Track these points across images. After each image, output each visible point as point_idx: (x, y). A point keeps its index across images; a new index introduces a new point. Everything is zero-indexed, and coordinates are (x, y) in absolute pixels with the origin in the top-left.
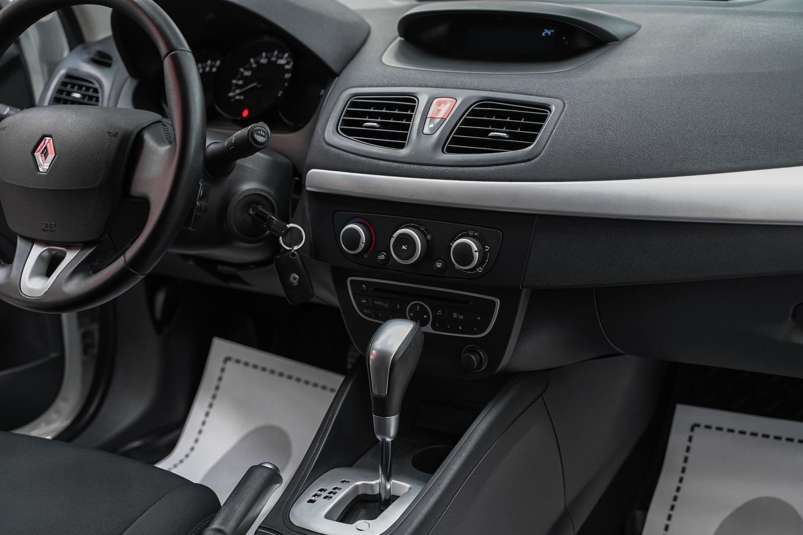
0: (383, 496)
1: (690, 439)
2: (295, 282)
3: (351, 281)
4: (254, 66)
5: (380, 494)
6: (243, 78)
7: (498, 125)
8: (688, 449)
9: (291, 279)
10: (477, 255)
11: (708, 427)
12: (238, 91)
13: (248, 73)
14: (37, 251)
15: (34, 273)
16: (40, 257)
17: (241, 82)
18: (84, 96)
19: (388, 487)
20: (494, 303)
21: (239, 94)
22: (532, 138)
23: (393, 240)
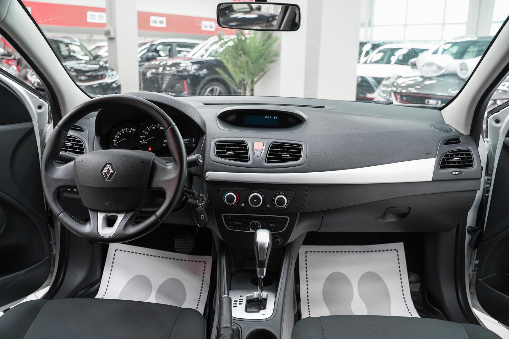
0: (260, 298)
1: (306, 257)
2: (203, 218)
3: (224, 216)
4: (149, 130)
5: (258, 298)
6: (145, 135)
7: (284, 152)
8: (306, 260)
9: (201, 217)
10: (286, 201)
11: (311, 252)
12: (144, 140)
13: (147, 133)
14: (101, 216)
15: (103, 227)
16: (104, 218)
17: (144, 137)
18: (73, 144)
19: (262, 295)
20: (287, 219)
21: (145, 142)
22: (300, 157)
23: (250, 198)
